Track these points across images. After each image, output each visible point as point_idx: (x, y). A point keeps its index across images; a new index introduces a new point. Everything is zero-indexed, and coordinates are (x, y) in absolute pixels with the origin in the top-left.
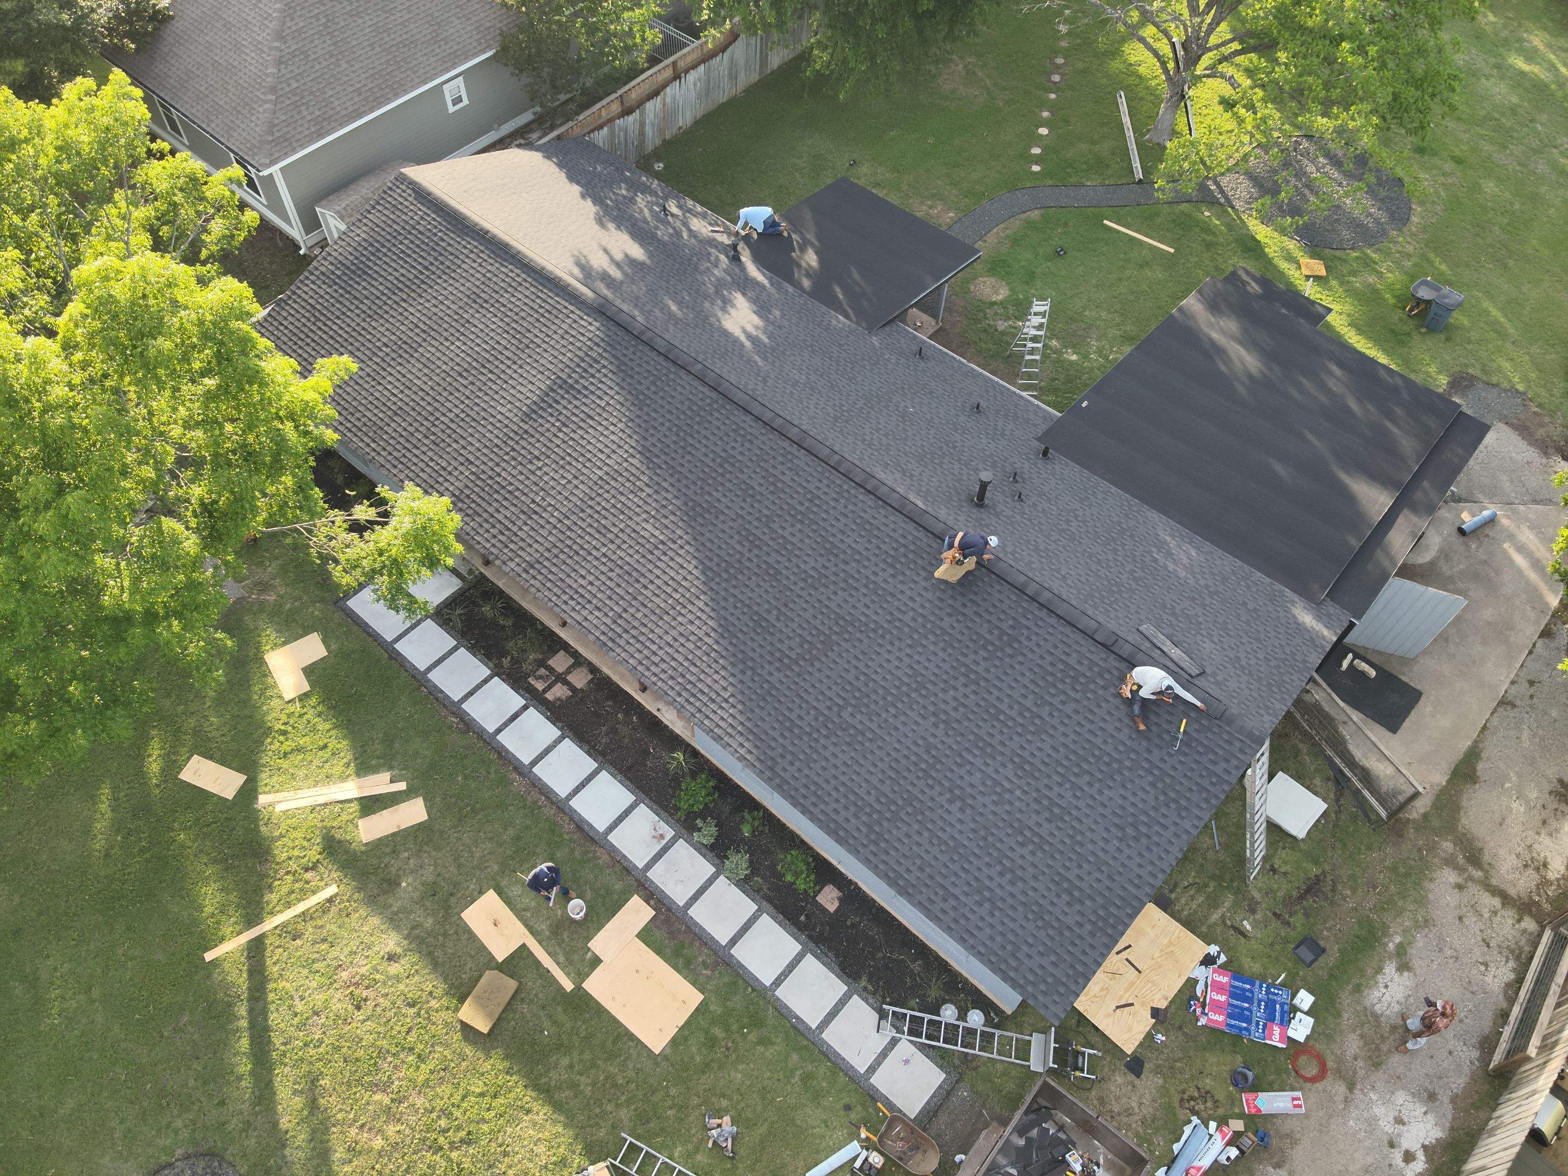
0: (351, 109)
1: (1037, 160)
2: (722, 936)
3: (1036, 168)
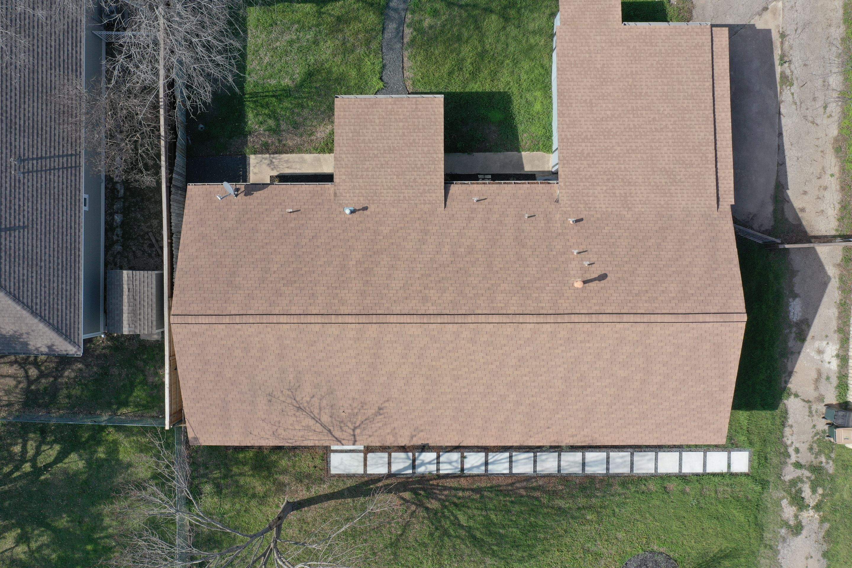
2: (578, 471)
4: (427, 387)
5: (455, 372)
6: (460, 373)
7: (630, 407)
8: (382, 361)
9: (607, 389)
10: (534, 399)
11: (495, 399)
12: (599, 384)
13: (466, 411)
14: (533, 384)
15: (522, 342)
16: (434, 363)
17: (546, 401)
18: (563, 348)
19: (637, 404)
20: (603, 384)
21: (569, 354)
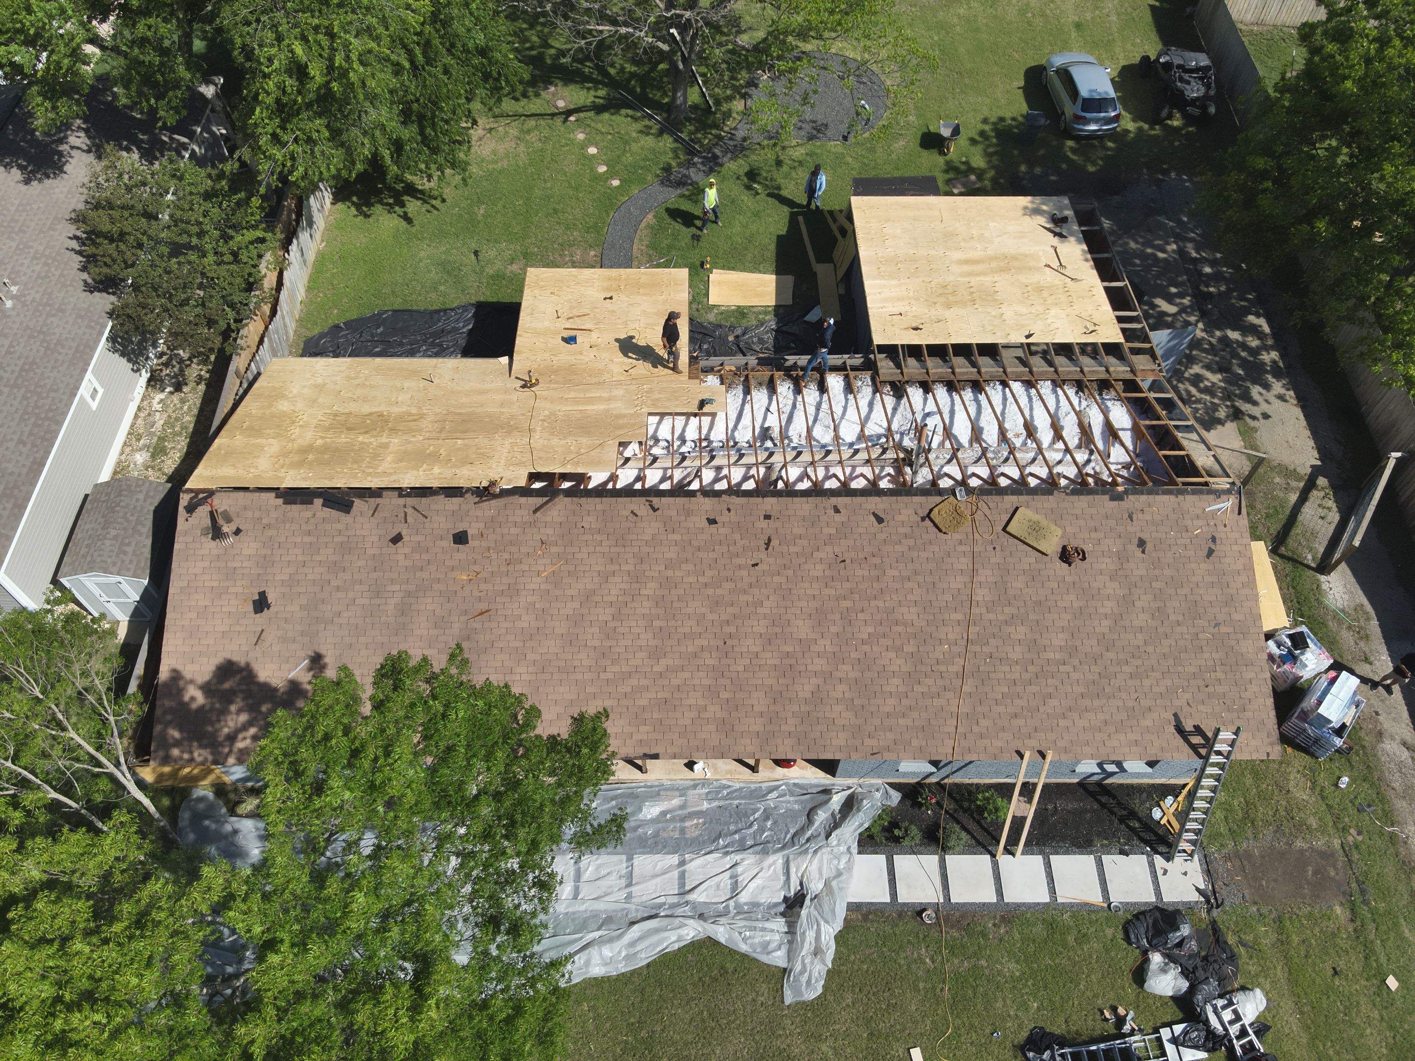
0: (28, 463)
1: (611, 175)
2: (988, 896)
3: (616, 183)
4: (657, 623)
5: (710, 592)
6: (719, 592)
7: (1062, 668)
8: (572, 568)
9: (1011, 629)
10: (867, 648)
11: (790, 649)
12: (991, 616)
13: (734, 675)
14: (861, 616)
15: (833, 531)
16: (670, 573)
17: (892, 655)
18: (911, 542)
19: (1076, 662)
20: (1001, 617)
21: (924, 555)
